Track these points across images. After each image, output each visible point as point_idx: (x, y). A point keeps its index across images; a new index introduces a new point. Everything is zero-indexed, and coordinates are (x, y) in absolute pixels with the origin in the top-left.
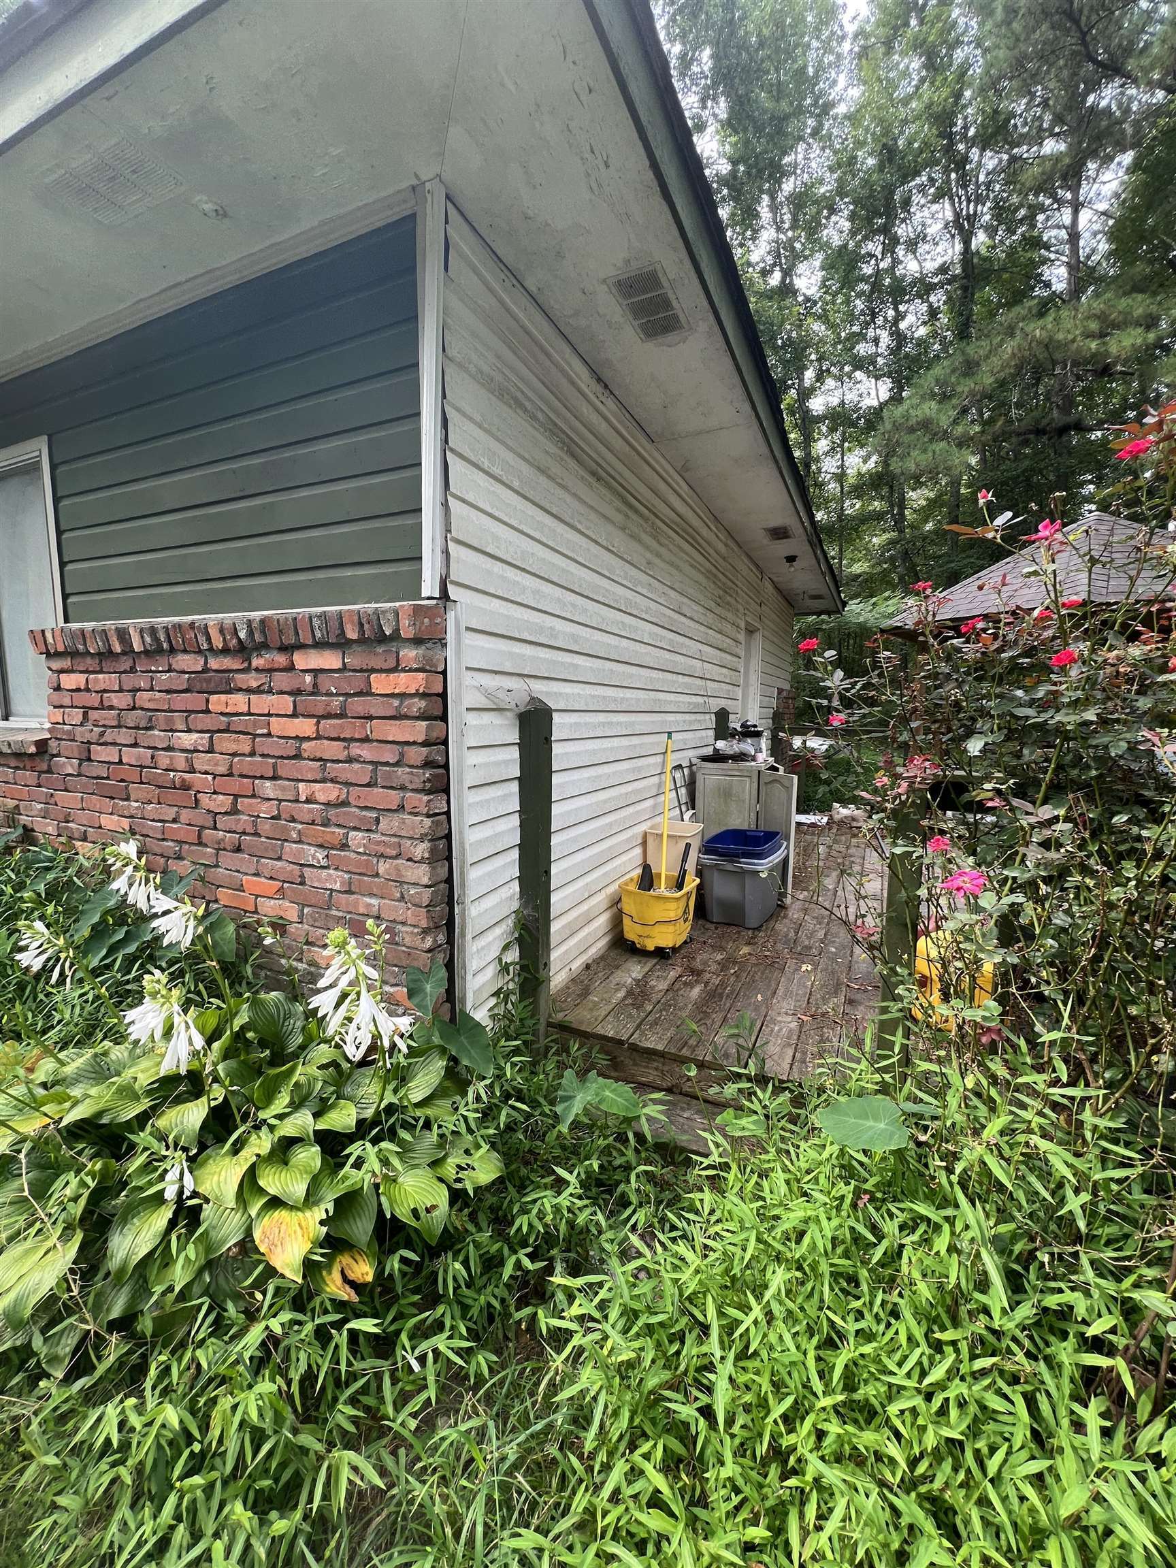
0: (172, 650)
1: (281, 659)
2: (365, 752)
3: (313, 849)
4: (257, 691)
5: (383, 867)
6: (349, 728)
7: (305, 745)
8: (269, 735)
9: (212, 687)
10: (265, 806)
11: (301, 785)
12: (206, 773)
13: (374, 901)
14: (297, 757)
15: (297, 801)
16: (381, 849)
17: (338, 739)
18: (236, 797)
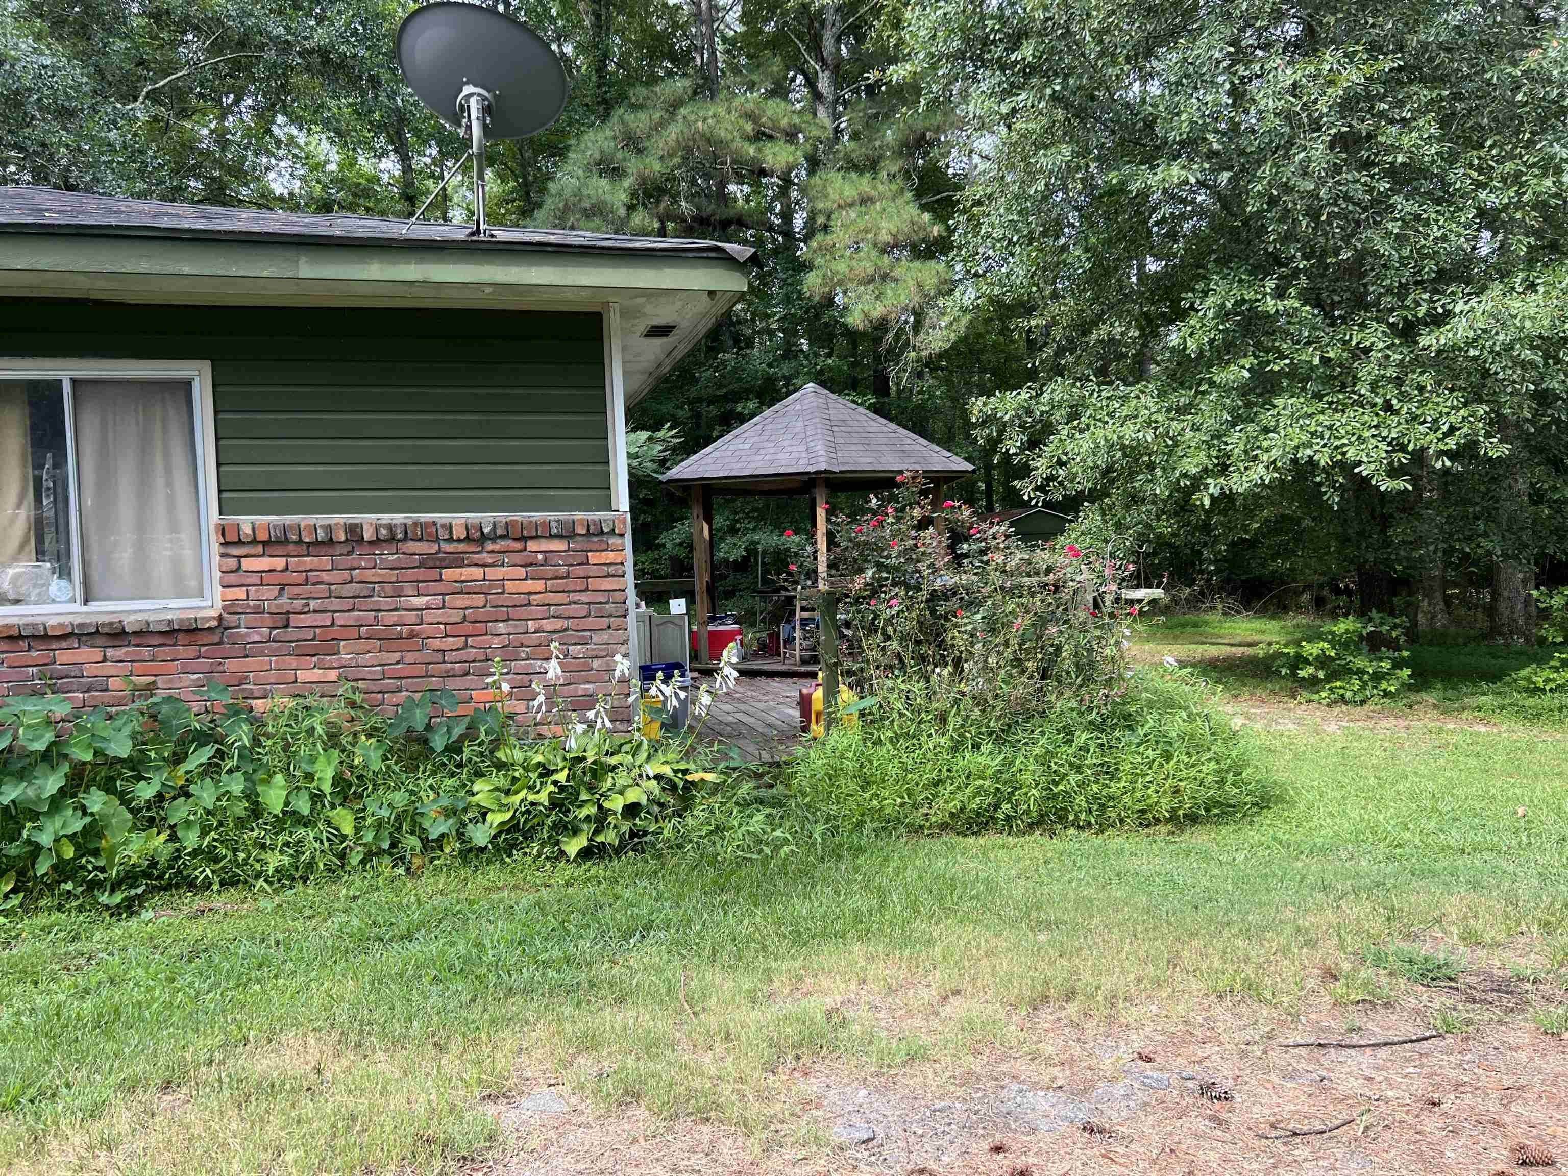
0: (406, 538)
1: (518, 545)
2: (584, 597)
3: (539, 663)
4: (493, 565)
5: (596, 664)
6: (571, 584)
7: (532, 597)
8: (503, 593)
9: (444, 564)
10: (496, 639)
11: (530, 622)
12: (438, 623)
13: (590, 686)
14: (529, 604)
15: (527, 633)
16: (595, 653)
17: (563, 591)
18: (467, 636)
